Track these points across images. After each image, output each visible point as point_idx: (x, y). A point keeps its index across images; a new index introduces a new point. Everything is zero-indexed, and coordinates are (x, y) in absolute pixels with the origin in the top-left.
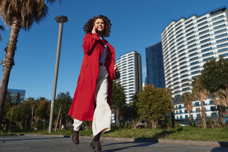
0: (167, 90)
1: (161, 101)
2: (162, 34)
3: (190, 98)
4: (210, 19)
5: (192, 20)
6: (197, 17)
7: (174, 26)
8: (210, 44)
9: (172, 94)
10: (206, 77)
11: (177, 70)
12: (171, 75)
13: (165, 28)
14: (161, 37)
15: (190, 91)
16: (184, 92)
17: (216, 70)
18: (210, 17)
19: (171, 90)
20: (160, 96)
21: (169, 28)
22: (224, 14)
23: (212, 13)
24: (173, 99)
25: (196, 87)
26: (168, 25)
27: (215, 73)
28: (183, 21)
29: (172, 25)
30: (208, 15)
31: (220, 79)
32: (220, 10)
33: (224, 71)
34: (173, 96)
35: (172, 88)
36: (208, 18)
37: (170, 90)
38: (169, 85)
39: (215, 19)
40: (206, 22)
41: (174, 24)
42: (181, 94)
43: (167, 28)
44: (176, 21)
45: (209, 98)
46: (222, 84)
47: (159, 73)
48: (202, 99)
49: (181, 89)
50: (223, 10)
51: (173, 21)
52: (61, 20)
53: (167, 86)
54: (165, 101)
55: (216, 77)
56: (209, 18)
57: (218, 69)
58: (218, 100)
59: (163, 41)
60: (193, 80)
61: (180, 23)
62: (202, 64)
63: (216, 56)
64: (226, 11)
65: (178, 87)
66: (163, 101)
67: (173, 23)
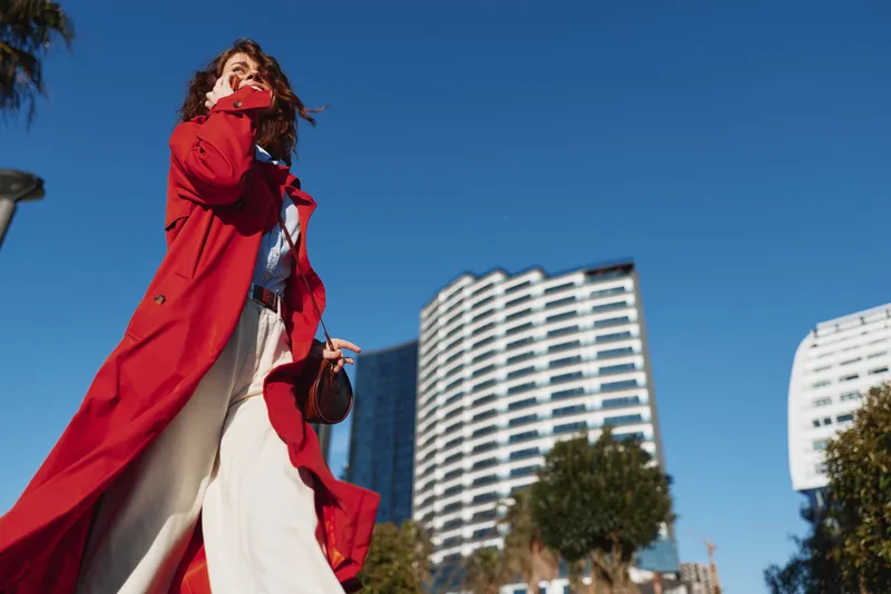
0: (413, 532)
1: (379, 580)
2: (425, 314)
3: (497, 570)
4: (586, 291)
5: (527, 284)
6: (547, 276)
7: (467, 293)
8: (579, 375)
9: (432, 549)
10: (551, 498)
11: (459, 456)
12: (439, 474)
13: (436, 296)
14: (418, 321)
15: (499, 543)
16: (477, 545)
17: (586, 477)
18: (586, 283)
19: (431, 532)
20: (381, 561)
21: (450, 297)
22: (628, 283)
23: (593, 274)
24: (432, 570)
25: (521, 530)
26: (447, 285)
27: (583, 487)
28: (500, 283)
29: (461, 290)
30: (578, 278)
31: (594, 512)
32: (614, 269)
33: (611, 483)
34: (437, 558)
35: (438, 522)
36: (580, 287)
37: (425, 535)
38: (428, 510)
39: (602, 293)
40: (572, 300)
41: (469, 286)
42: (466, 550)
43: (442, 296)
44: (478, 278)
45: (562, 575)
46: (602, 530)
47: (396, 458)
48: (536, 577)
49: (467, 532)
50: (626, 269)
51: (468, 273)
52: (14, 187)
53: (418, 516)
54: (395, 584)
55: (584, 502)
56: (583, 289)
57: (592, 472)
58: (591, 585)
59: (424, 338)
60: (511, 502)
61: (490, 286)
62: (547, 444)
63: (595, 419)
64: (633, 274)
65: (458, 523)
66: (386, 580)
67: (467, 280)
